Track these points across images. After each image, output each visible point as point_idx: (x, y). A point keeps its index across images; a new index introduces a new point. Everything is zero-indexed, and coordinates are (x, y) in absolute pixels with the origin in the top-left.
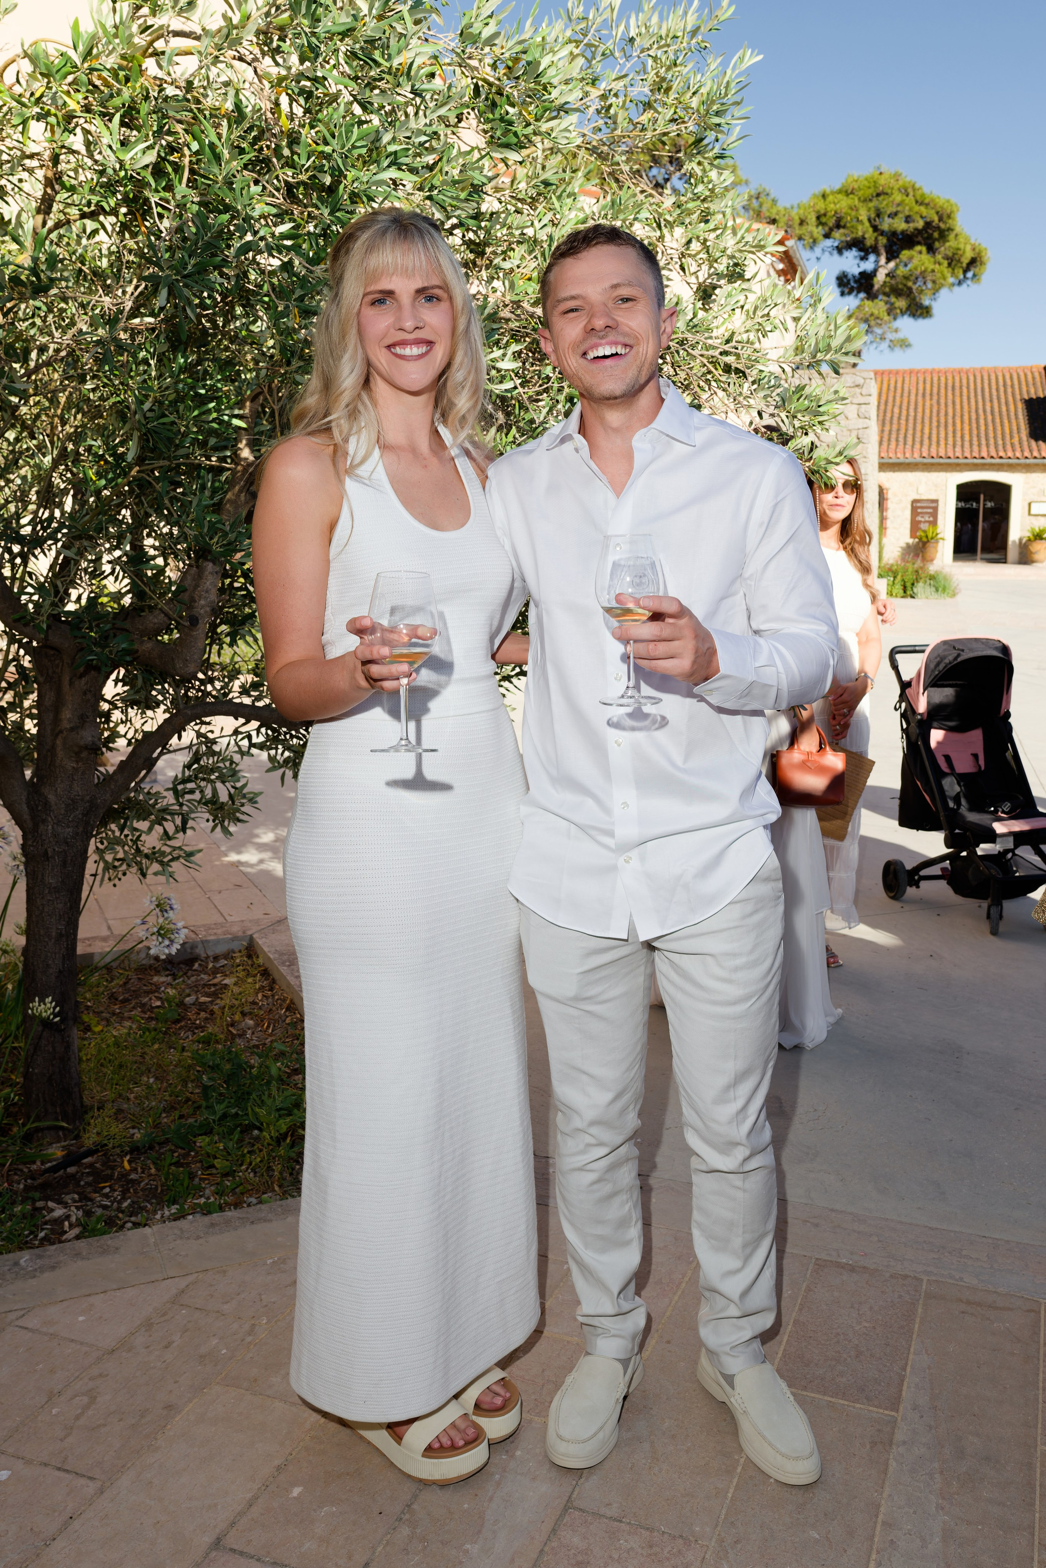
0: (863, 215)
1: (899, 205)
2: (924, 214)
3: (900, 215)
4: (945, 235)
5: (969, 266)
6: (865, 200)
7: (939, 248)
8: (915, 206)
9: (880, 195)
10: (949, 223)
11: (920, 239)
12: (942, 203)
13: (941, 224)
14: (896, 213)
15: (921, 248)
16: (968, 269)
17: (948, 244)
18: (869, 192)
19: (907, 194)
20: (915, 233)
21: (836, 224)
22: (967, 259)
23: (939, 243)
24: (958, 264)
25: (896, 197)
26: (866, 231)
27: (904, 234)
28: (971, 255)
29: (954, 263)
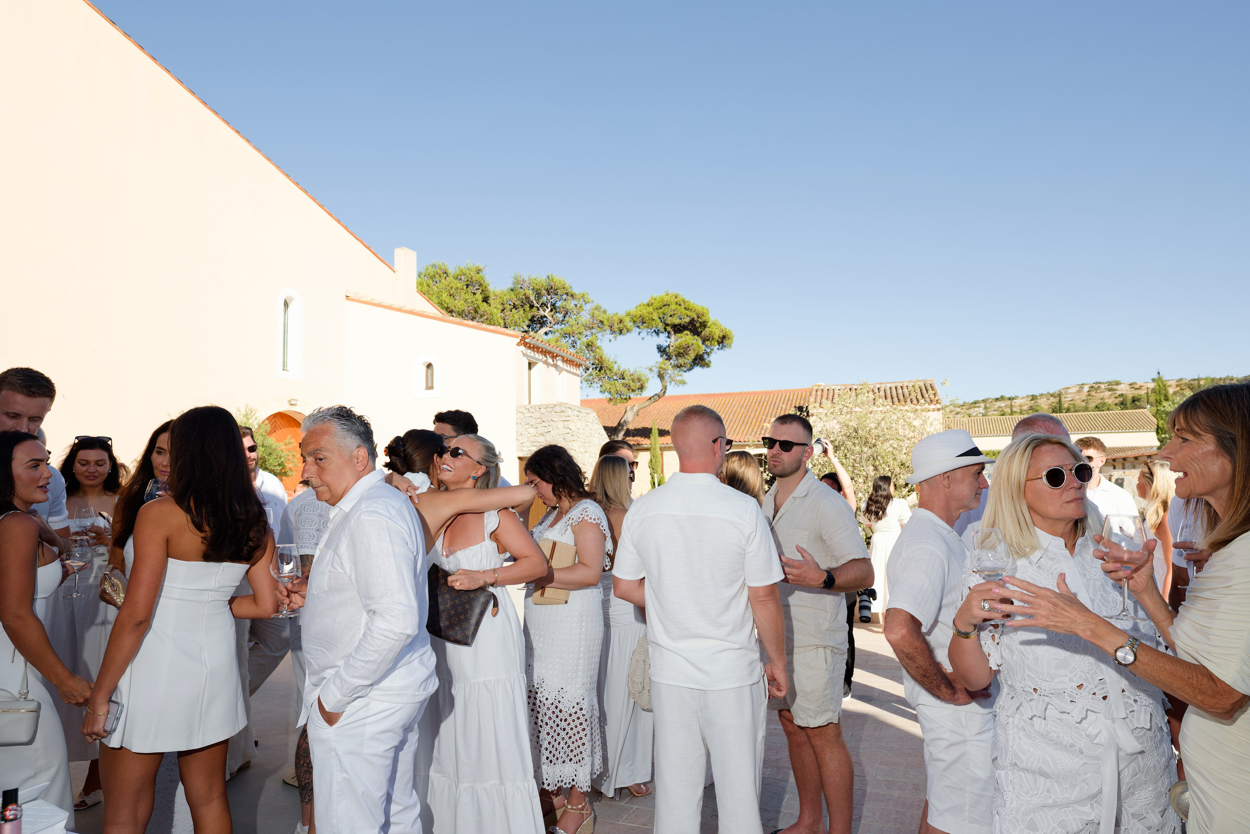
0: (655, 316)
1: (674, 311)
2: (689, 315)
3: (676, 316)
4: (704, 325)
5: (723, 340)
6: (657, 309)
7: (702, 332)
8: (684, 311)
9: (664, 306)
10: (704, 318)
11: (690, 327)
12: (699, 309)
13: (699, 320)
14: (674, 314)
15: (688, 332)
16: (722, 342)
17: (706, 329)
18: (660, 304)
19: (680, 305)
20: (686, 324)
21: (641, 321)
22: (719, 337)
23: (700, 330)
24: (713, 339)
25: (673, 307)
26: (658, 324)
27: (680, 325)
28: (721, 335)
29: (710, 339)
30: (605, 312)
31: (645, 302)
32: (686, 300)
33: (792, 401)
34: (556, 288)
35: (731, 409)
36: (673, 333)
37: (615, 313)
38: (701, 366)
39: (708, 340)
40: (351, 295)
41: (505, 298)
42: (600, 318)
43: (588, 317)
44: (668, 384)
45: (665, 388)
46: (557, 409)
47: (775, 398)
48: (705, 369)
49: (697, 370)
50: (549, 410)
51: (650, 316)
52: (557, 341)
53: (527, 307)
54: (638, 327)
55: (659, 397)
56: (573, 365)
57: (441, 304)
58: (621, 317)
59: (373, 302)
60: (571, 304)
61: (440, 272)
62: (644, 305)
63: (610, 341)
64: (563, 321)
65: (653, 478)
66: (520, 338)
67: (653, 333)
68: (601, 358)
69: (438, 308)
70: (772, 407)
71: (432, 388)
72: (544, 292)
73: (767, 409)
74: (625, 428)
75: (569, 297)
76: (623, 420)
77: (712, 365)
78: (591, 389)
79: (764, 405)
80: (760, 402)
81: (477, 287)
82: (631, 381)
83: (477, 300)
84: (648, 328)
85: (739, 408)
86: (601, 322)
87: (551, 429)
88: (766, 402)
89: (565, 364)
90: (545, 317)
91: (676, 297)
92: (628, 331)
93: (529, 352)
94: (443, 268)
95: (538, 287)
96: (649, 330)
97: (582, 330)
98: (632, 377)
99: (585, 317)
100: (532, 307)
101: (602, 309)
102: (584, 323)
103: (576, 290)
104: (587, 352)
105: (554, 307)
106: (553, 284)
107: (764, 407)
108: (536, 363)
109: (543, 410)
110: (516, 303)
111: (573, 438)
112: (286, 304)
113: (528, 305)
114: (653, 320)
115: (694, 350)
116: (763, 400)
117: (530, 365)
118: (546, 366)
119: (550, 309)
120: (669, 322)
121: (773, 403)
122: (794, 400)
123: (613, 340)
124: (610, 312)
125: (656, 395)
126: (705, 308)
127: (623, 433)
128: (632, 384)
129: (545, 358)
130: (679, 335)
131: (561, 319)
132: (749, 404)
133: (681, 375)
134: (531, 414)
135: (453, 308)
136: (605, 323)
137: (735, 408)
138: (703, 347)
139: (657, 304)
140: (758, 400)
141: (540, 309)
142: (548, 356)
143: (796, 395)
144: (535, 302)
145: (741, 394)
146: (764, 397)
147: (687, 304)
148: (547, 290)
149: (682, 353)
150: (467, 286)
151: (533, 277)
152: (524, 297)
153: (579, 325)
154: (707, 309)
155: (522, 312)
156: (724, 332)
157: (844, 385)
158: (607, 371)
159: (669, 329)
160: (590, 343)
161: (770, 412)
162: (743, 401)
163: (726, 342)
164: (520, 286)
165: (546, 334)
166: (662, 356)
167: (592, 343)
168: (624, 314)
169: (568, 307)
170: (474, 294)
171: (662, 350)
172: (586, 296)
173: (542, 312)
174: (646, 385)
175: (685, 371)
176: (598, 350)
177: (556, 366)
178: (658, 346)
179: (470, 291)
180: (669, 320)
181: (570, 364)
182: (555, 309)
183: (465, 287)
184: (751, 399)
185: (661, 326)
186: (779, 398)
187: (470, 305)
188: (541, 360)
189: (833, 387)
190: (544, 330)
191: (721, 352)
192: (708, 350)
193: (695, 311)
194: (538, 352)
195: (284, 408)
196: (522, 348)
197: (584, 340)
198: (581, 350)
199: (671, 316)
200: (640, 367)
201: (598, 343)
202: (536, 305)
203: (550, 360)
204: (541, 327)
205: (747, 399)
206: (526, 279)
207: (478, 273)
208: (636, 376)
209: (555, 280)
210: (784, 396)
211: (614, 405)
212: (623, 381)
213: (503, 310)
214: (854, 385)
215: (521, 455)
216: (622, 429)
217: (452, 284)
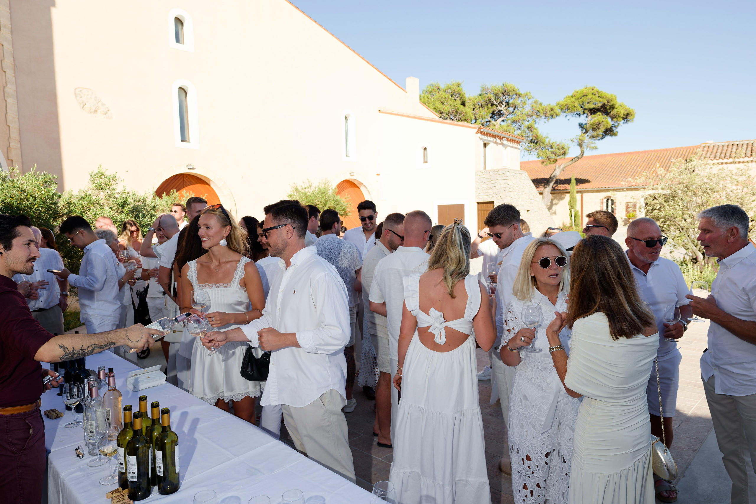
0: (577, 104)
1: (590, 99)
2: (601, 101)
3: (592, 102)
4: (612, 107)
5: (627, 117)
6: (578, 99)
7: (611, 112)
8: (598, 99)
9: (583, 96)
10: (612, 103)
11: (602, 109)
12: (609, 96)
13: (609, 104)
14: (590, 102)
15: (600, 113)
16: (626, 118)
17: (615, 110)
18: (580, 95)
19: (595, 95)
20: (599, 108)
21: (566, 108)
22: (624, 115)
23: (609, 111)
24: (619, 117)
25: (590, 96)
26: (579, 109)
27: (594, 108)
28: (626, 113)
29: (617, 117)
30: (541, 104)
31: (570, 95)
32: (599, 91)
33: (685, 155)
34: (508, 91)
35: (636, 163)
36: (589, 114)
37: (548, 104)
38: (611, 135)
39: (615, 117)
40: (382, 110)
41: (475, 101)
42: (537, 109)
43: (530, 108)
44: (585, 150)
45: (583, 152)
46: (500, 172)
47: (671, 153)
48: (614, 137)
49: (608, 138)
50: (495, 173)
51: (573, 104)
52: (508, 126)
53: (489, 106)
54: (564, 112)
55: (579, 158)
56: (515, 142)
57: (435, 109)
58: (551, 106)
59: (393, 112)
60: (518, 101)
61: (435, 89)
62: (569, 97)
63: (545, 122)
64: (513, 112)
65: (571, 212)
66: (478, 129)
67: (576, 115)
68: (537, 135)
69: (433, 112)
70: (667, 160)
71: (426, 162)
72: (501, 95)
73: (664, 162)
74: (554, 180)
75: (517, 97)
76: (553, 175)
77: (618, 134)
78: (530, 156)
79: (662, 159)
80: (659, 157)
81: (458, 96)
82: (557, 150)
83: (457, 104)
84: (571, 112)
85: (642, 162)
86: (538, 111)
87: (496, 185)
88: (663, 157)
89: (509, 142)
90: (501, 110)
91: (593, 89)
92: (557, 115)
93: (483, 137)
94: (437, 86)
95: (496, 92)
96: (573, 114)
97: (525, 118)
98: (558, 147)
99: (528, 109)
100: (492, 105)
101: (539, 103)
102: (526, 113)
103: (522, 92)
104: (527, 132)
105: (508, 103)
106: (506, 89)
107: (661, 161)
108: (489, 144)
109: (491, 173)
110: (483, 104)
111: (510, 190)
112: (346, 118)
113: (490, 104)
114: (575, 107)
115: (604, 125)
116: (661, 156)
117: (485, 145)
118: (495, 145)
119: (504, 105)
120: (586, 107)
121: (669, 158)
122: (686, 155)
123: (547, 122)
124: (545, 104)
125: (576, 157)
126: (613, 96)
127: (553, 183)
128: (558, 151)
129: (495, 140)
130: (593, 116)
131: (512, 111)
132: (650, 159)
133: (594, 143)
134: (484, 176)
135: (443, 111)
136: (540, 112)
137: (639, 163)
138: (613, 123)
139: (578, 96)
140: (658, 156)
141: (498, 106)
142: (497, 138)
143: (688, 151)
144: (495, 102)
145: (645, 152)
146: (662, 153)
147: (600, 93)
148: (503, 93)
149: (595, 128)
150: (452, 95)
151: (493, 85)
152: (487, 99)
153: (523, 115)
154: (615, 96)
155: (486, 109)
156: (628, 111)
157: (728, 142)
158: (541, 144)
159: (586, 112)
160: (530, 126)
161: (666, 164)
162: (645, 157)
163: (629, 118)
164: (485, 92)
165: (503, 121)
166: (582, 130)
167: (531, 126)
168: (555, 104)
169: (516, 103)
170: (456, 100)
171: (581, 126)
172: (528, 94)
173: (499, 108)
174: (567, 152)
175: (599, 140)
176: (535, 130)
177: (502, 144)
178: (579, 124)
179: (453, 99)
180: (587, 106)
181: (512, 142)
182: (508, 105)
183: (450, 97)
184: (652, 155)
185: (581, 110)
186: (674, 153)
187: (453, 108)
188: (492, 141)
189: (718, 144)
190: (501, 119)
191: (626, 125)
192: (616, 124)
193: (606, 98)
194: (490, 136)
195: (348, 177)
196: (479, 135)
197: (527, 124)
198: (524, 131)
199: (588, 103)
200: (565, 140)
201: (536, 126)
202: (496, 103)
203: (498, 141)
204: (500, 117)
205: (649, 156)
206: (489, 87)
207: (458, 87)
208: (561, 146)
209: (508, 86)
210: (678, 152)
211: (545, 165)
212: (552, 150)
213: (474, 109)
214: (736, 141)
215: (479, 201)
216: (552, 180)
217: (442, 95)
